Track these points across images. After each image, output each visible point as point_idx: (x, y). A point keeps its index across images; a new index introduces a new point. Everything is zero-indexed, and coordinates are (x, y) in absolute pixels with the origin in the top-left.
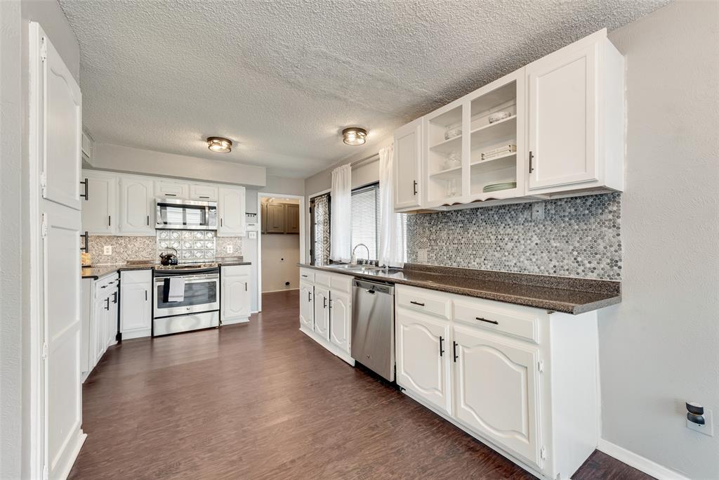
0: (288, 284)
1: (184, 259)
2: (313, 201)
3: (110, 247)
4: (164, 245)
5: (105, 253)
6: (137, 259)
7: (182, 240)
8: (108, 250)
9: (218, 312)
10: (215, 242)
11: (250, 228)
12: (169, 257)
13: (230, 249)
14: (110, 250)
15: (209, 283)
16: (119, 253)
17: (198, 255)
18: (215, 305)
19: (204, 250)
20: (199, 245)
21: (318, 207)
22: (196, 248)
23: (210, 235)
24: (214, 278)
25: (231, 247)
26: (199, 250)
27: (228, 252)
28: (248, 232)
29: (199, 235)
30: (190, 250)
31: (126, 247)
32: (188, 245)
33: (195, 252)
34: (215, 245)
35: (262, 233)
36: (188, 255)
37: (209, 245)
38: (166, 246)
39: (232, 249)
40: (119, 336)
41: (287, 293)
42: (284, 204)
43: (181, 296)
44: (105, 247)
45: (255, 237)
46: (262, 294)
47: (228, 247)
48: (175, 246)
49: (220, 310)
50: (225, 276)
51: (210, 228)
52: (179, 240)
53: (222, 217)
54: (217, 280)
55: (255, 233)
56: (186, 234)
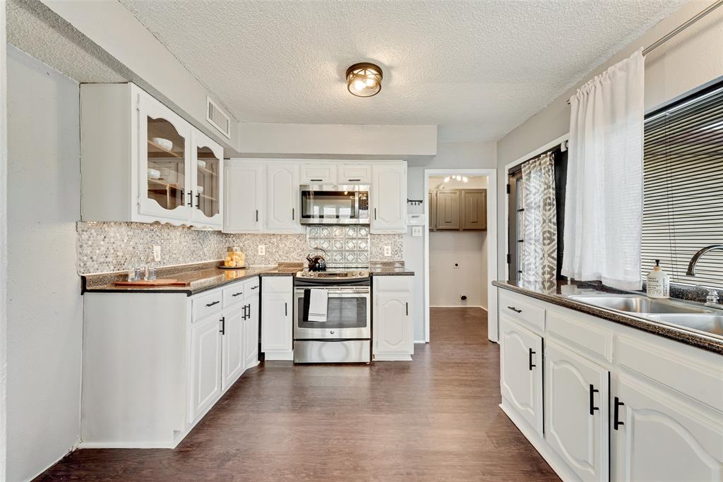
0: (464, 298)
1: (335, 264)
2: (515, 172)
3: (264, 246)
4: (314, 244)
5: (260, 254)
6: (288, 261)
7: (333, 238)
8: (262, 249)
9: (369, 341)
10: (369, 241)
11: (414, 222)
12: (317, 259)
13: (387, 253)
14: (264, 250)
15: (357, 298)
16: (271, 254)
17: (350, 258)
18: (365, 332)
19: (358, 251)
20: (351, 245)
21: (528, 179)
22: (347, 248)
23: (363, 232)
24: (363, 292)
25: (389, 247)
26: (351, 251)
27: (386, 255)
28: (411, 227)
29: (351, 232)
30: (341, 251)
31: (278, 246)
32: (338, 245)
33: (347, 254)
34: (369, 245)
35: (431, 230)
36: (338, 257)
37: (363, 245)
38: (316, 246)
39: (390, 251)
40: (261, 356)
41: (464, 311)
42: (460, 190)
43: (323, 315)
44: (260, 247)
45: (421, 234)
46: (431, 309)
47: (386, 247)
48: (325, 246)
49: (371, 340)
50: (378, 291)
51: (362, 221)
52: (328, 239)
53: (375, 206)
54: (368, 296)
55: (421, 228)
56: (337, 231)
